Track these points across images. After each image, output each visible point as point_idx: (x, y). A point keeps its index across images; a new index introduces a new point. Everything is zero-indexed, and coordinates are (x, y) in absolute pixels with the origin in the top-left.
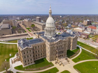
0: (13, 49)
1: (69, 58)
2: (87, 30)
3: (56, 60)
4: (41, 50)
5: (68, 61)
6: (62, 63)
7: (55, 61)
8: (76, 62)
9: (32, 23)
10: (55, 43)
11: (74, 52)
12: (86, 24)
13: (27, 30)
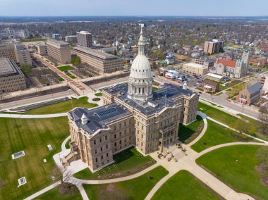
0: (48, 132)
1: (184, 143)
2: (214, 69)
3: (158, 149)
4: (125, 131)
5: (184, 151)
6: (173, 156)
7: (156, 152)
8: (199, 151)
9: (73, 52)
10: (156, 115)
11: (192, 128)
12: (210, 52)
13: (63, 73)
